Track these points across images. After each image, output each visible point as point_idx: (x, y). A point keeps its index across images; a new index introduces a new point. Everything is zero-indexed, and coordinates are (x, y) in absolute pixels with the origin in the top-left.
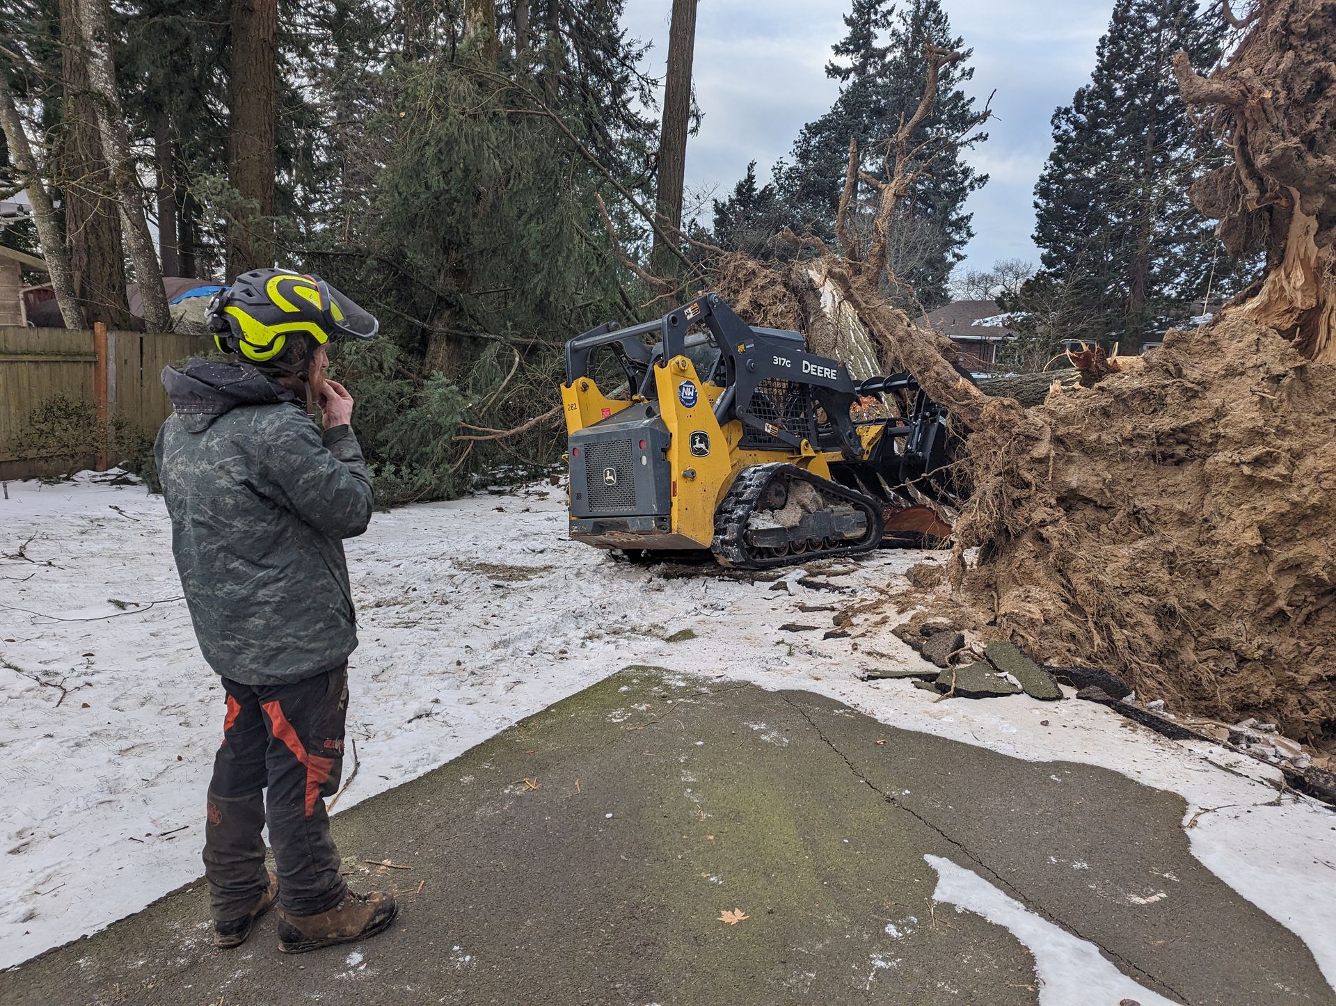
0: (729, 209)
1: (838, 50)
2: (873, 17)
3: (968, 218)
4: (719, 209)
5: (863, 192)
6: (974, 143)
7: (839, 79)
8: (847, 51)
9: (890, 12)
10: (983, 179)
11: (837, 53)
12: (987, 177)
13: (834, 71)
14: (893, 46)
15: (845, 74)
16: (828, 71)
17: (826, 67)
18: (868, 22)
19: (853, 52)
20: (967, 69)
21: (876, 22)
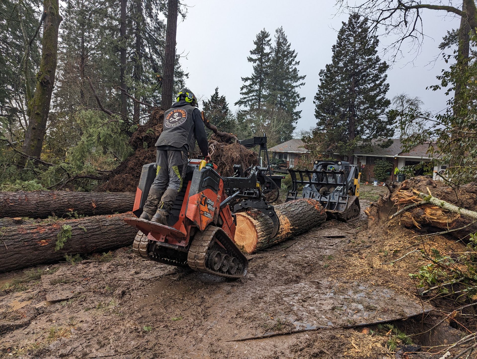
0: (209, 104)
1: (252, 53)
2: (264, 42)
3: (300, 112)
4: (205, 104)
5: (262, 101)
6: (300, 86)
7: (252, 62)
8: (255, 53)
9: (270, 40)
10: (304, 99)
11: (251, 54)
12: (305, 98)
13: (250, 60)
14: (271, 52)
15: (254, 61)
16: (249, 60)
17: (248, 58)
18: (262, 44)
19: (257, 53)
20: (297, 62)
21: (265, 44)
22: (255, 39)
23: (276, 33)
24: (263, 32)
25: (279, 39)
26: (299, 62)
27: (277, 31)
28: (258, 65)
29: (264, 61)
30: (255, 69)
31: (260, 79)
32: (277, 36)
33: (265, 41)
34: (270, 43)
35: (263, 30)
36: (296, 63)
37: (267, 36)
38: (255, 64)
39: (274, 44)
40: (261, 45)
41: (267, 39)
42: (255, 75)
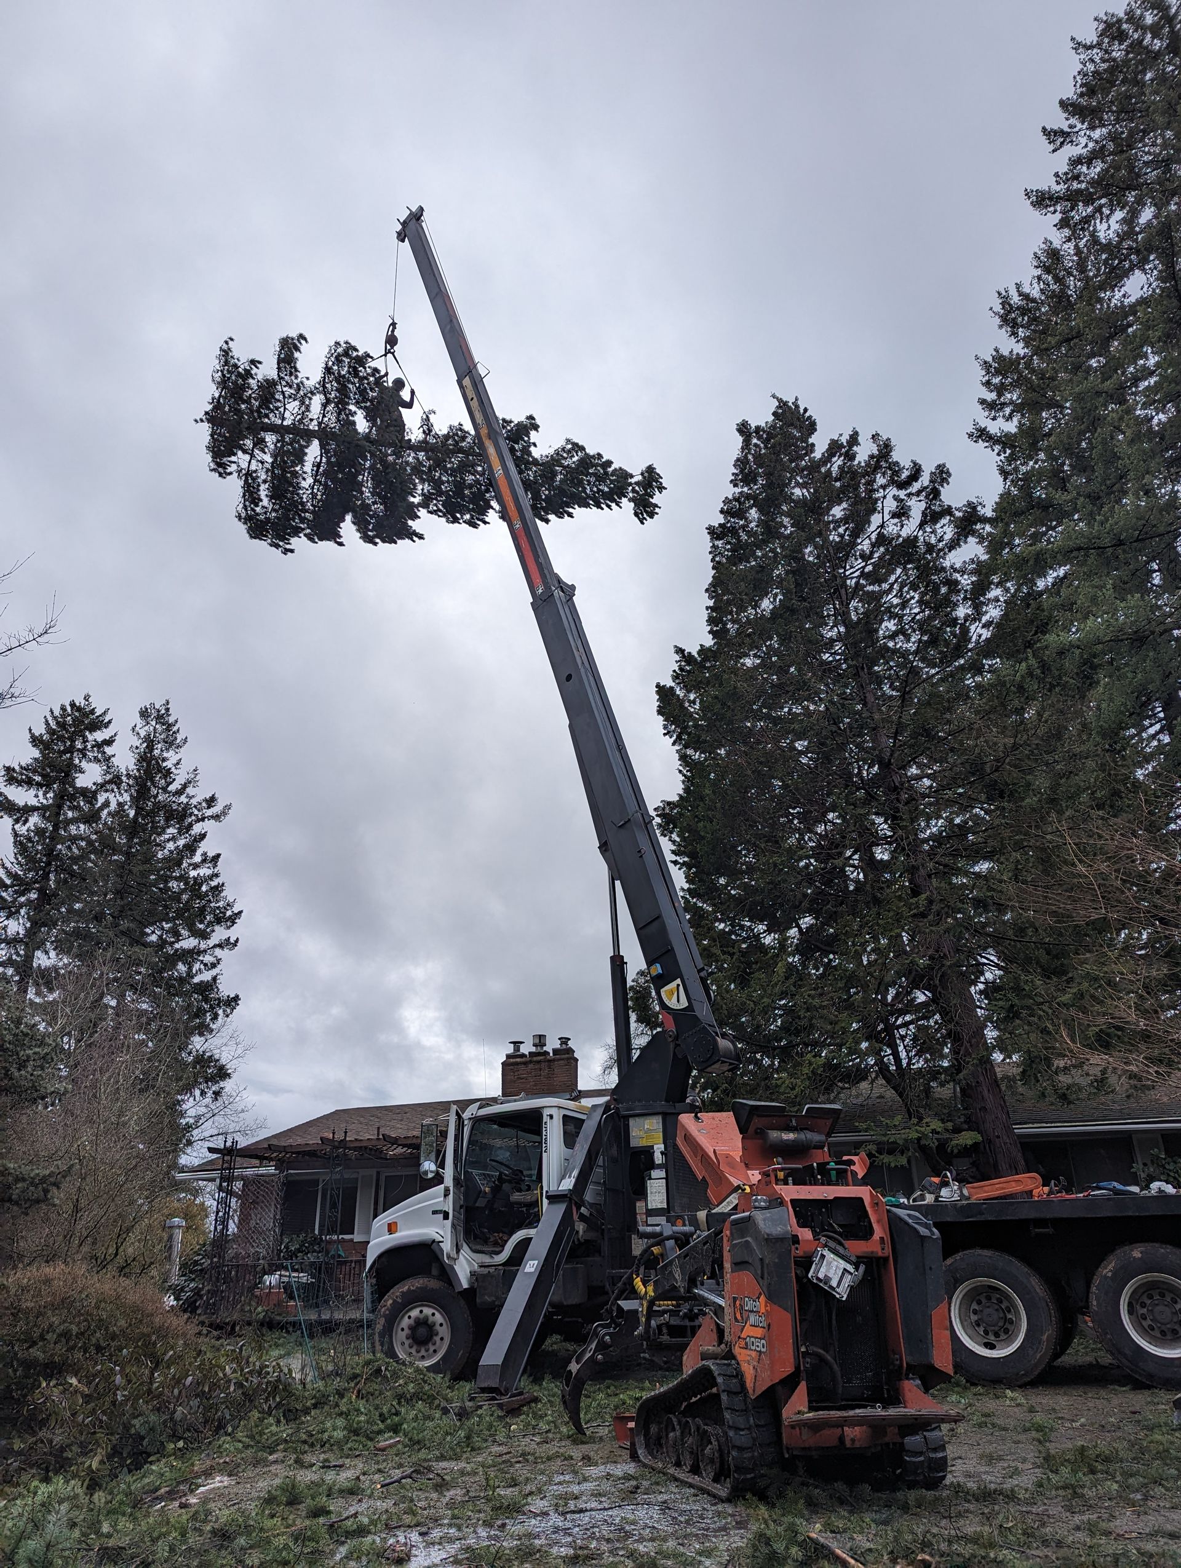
22: (40, 730)
23: (140, 722)
24: (79, 709)
25: (150, 747)
26: (219, 856)
27: (144, 714)
28: (40, 832)
29: (70, 814)
30: (21, 845)
31: (41, 891)
32: (143, 733)
33: (85, 741)
34: (109, 750)
35: (80, 701)
36: (204, 861)
37: (98, 724)
38: (22, 829)
39: (125, 759)
40: (64, 752)
41: (100, 736)
42: (16, 869)
